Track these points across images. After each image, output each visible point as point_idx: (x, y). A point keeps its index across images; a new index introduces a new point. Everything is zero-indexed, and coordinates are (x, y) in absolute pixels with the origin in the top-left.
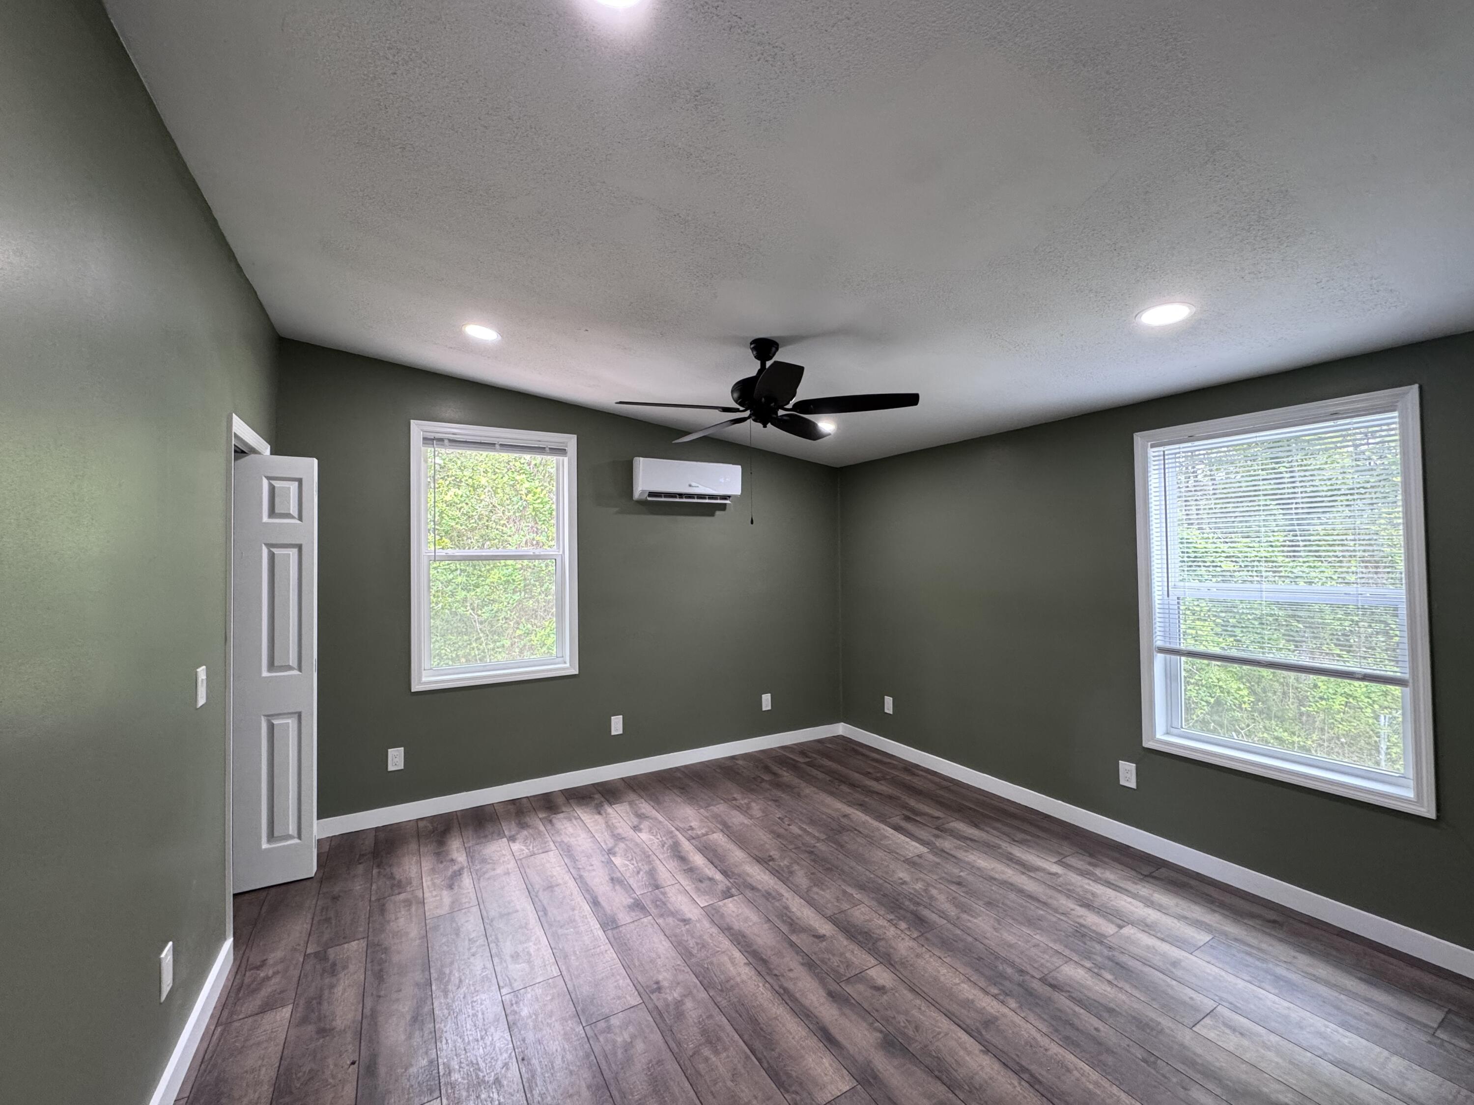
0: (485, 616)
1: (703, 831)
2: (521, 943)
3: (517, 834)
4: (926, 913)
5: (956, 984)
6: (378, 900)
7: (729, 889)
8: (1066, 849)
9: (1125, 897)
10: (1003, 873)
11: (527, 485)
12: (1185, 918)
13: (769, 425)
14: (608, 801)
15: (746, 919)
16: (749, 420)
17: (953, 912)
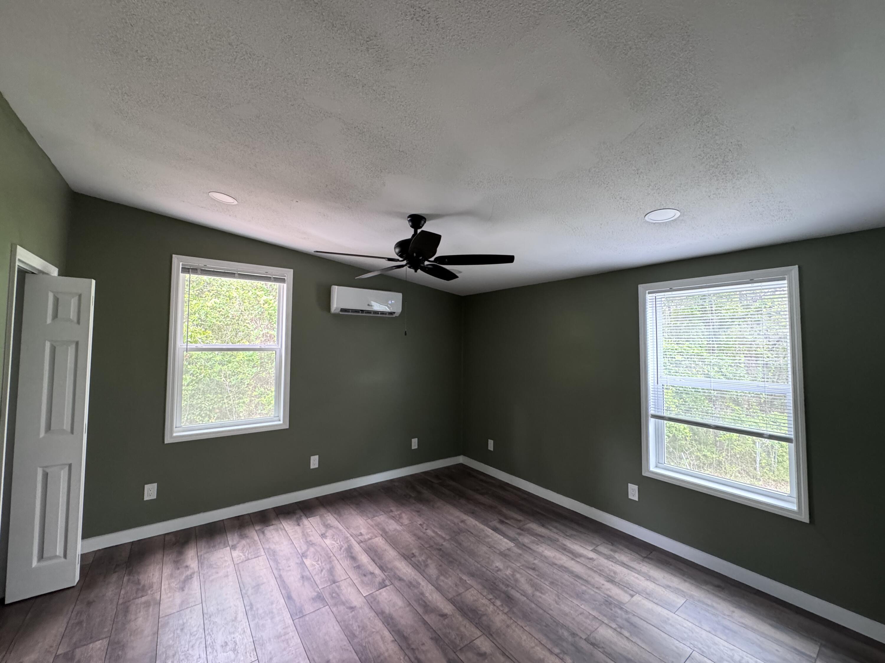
0: (233, 383)
1: (369, 536)
2: (230, 633)
3: (238, 543)
4: (513, 592)
5: (533, 648)
6: (124, 603)
7: (384, 581)
8: (597, 541)
9: (634, 574)
10: (560, 559)
11: (265, 298)
12: (669, 587)
13: (419, 271)
14: (306, 515)
15: (394, 605)
16: (405, 267)
17: (529, 590)
